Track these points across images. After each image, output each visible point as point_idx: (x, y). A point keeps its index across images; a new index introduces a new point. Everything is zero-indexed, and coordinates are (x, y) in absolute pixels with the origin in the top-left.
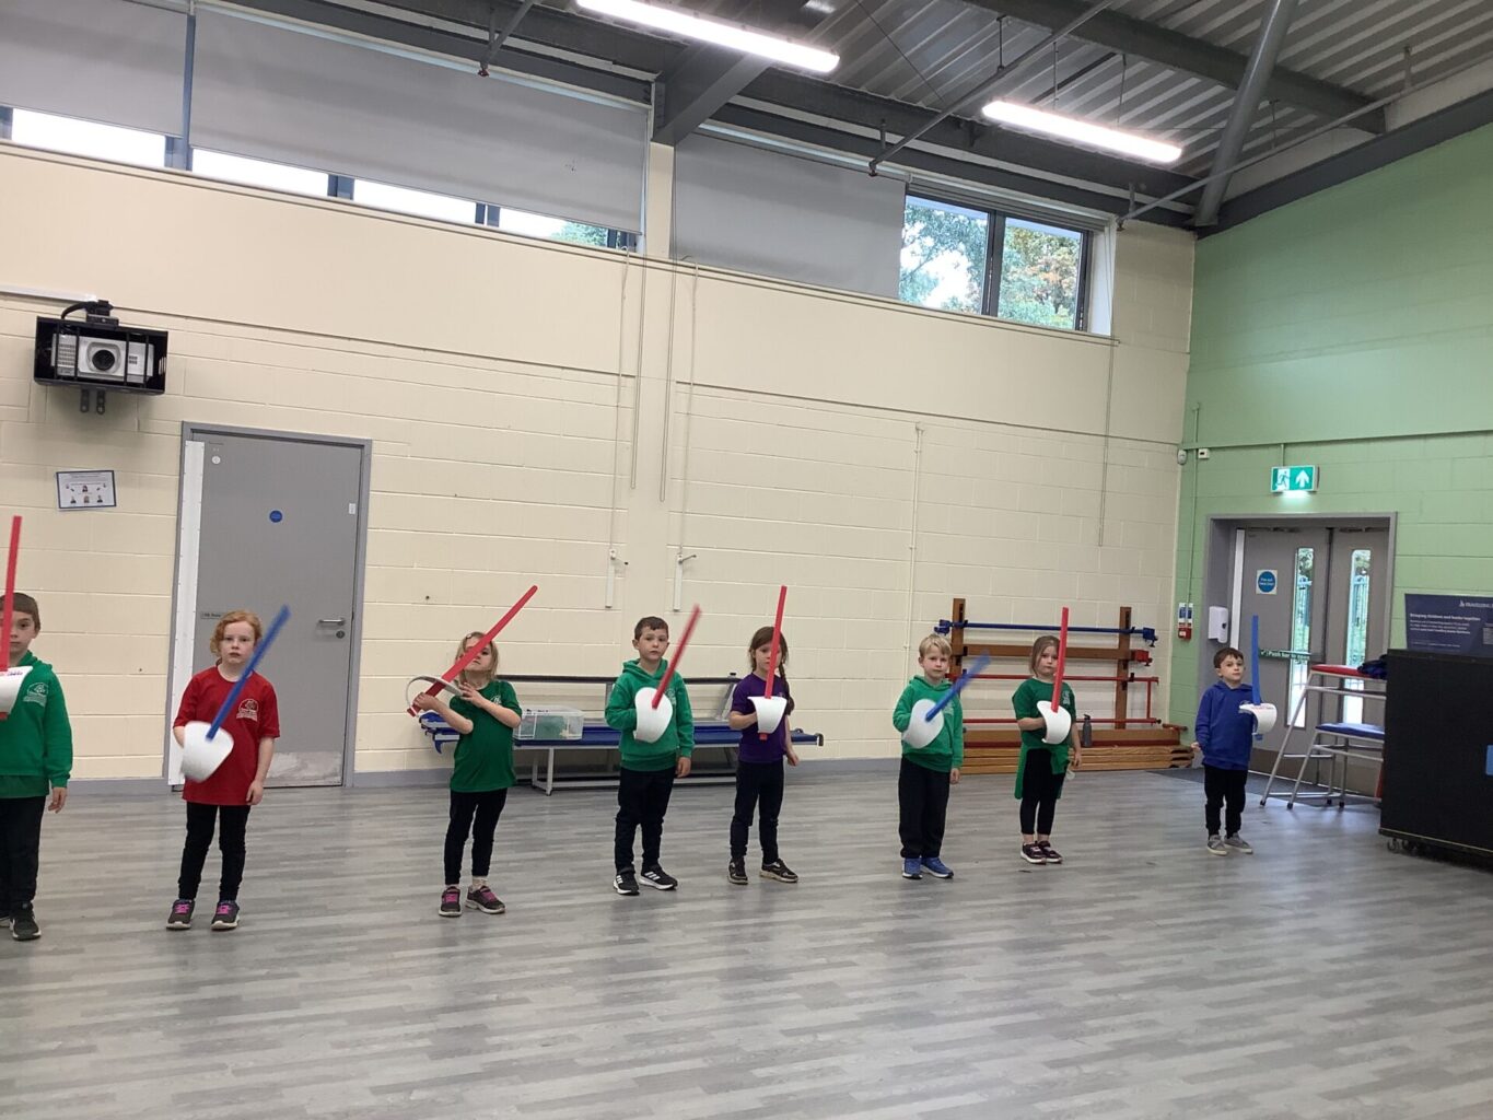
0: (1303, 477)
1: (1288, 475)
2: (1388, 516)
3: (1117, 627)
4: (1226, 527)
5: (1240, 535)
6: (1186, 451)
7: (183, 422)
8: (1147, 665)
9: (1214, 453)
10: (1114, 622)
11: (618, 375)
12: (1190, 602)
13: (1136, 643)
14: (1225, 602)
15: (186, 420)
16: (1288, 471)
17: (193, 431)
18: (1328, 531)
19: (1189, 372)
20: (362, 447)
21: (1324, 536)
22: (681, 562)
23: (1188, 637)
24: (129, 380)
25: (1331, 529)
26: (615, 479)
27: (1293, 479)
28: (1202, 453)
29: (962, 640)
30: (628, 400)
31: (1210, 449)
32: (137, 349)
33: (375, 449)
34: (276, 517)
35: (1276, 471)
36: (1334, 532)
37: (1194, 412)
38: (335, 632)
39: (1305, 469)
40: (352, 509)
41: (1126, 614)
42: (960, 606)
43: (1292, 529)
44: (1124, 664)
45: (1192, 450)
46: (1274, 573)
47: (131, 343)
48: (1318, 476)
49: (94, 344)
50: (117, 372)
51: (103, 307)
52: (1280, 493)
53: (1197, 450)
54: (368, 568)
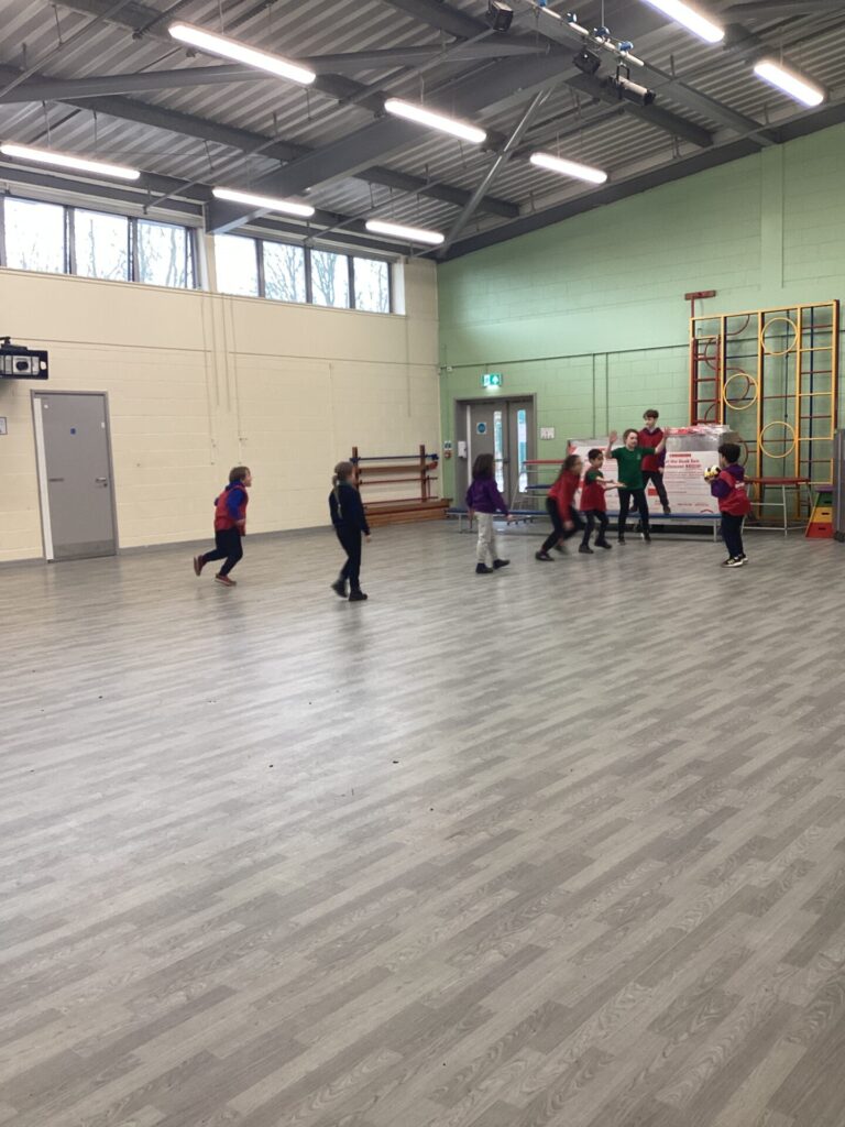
0: (495, 379)
1: (489, 378)
2: (532, 394)
3: (420, 455)
4: (462, 404)
5: (468, 408)
6: (441, 368)
7: (31, 391)
8: (434, 471)
9: (455, 369)
10: (418, 453)
11: (205, 351)
12: (449, 440)
13: (428, 462)
14: (463, 438)
15: (32, 388)
16: (489, 376)
17: (36, 393)
18: (507, 403)
19: (439, 330)
20: (104, 395)
21: (505, 405)
23: (449, 457)
24: (31, 374)
26: (209, 401)
27: (491, 380)
28: (449, 370)
30: (210, 363)
31: (453, 367)
33: (109, 396)
34: (73, 431)
35: (484, 377)
36: (509, 403)
37: (443, 348)
38: (102, 484)
39: (497, 376)
40: (103, 425)
41: (423, 448)
42: (355, 451)
43: (491, 403)
44: (423, 472)
45: (444, 368)
46: (485, 424)
47: (33, 358)
48: (502, 378)
49: (18, 359)
50: (28, 371)
51: (7, 339)
52: (486, 387)
53: (446, 368)
54: (113, 453)
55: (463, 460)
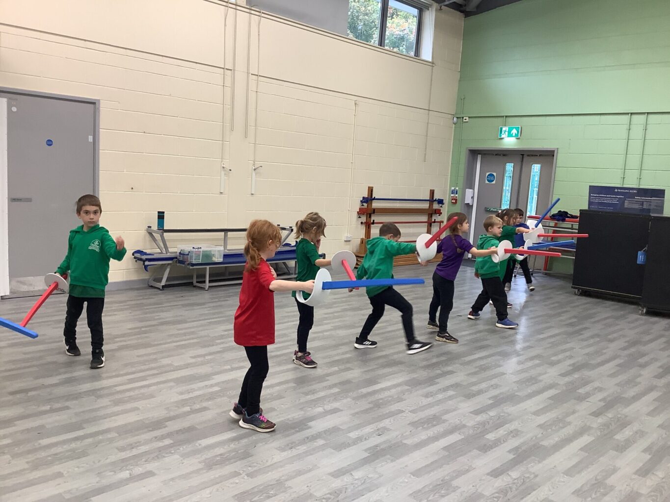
0: (514, 131)
1: (507, 130)
2: (553, 150)
3: (429, 199)
4: (474, 153)
5: (479, 157)
6: (457, 118)
8: (439, 215)
9: (471, 119)
10: (427, 197)
11: (224, 68)
12: (457, 187)
13: (436, 206)
14: (471, 187)
16: (507, 128)
17: (0, 92)
18: (521, 156)
19: (460, 81)
20: (94, 103)
21: (519, 158)
22: (255, 170)
23: (456, 203)
25: (523, 155)
26: (223, 125)
27: (509, 132)
28: (466, 119)
29: (372, 206)
30: (228, 83)
31: (469, 117)
33: (101, 105)
34: (49, 143)
35: (501, 128)
36: (523, 157)
37: (461, 100)
39: (516, 128)
40: (91, 139)
41: (432, 192)
42: (371, 190)
43: (505, 154)
44: (430, 216)
45: (460, 118)
46: (495, 174)
48: (521, 131)
52: (503, 138)
53: (463, 118)
54: (101, 172)
55: (469, 207)
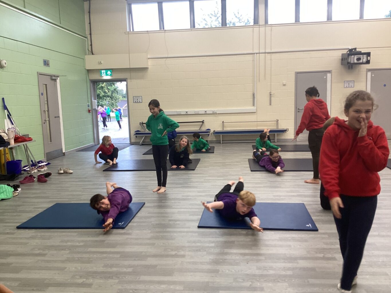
7: (367, 69)
15: (368, 68)
17: (369, 70)
24: (363, 62)
32: (365, 56)
34: (385, 85)
47: (364, 55)
49: (357, 57)
50: (361, 61)
51: (355, 49)
